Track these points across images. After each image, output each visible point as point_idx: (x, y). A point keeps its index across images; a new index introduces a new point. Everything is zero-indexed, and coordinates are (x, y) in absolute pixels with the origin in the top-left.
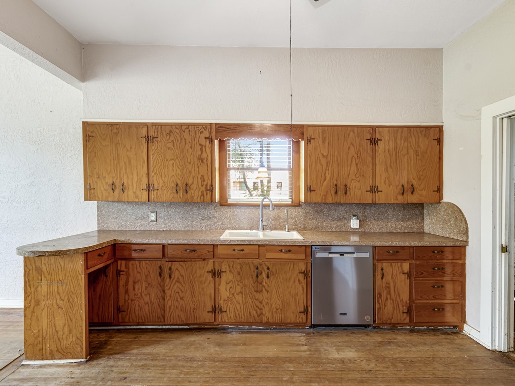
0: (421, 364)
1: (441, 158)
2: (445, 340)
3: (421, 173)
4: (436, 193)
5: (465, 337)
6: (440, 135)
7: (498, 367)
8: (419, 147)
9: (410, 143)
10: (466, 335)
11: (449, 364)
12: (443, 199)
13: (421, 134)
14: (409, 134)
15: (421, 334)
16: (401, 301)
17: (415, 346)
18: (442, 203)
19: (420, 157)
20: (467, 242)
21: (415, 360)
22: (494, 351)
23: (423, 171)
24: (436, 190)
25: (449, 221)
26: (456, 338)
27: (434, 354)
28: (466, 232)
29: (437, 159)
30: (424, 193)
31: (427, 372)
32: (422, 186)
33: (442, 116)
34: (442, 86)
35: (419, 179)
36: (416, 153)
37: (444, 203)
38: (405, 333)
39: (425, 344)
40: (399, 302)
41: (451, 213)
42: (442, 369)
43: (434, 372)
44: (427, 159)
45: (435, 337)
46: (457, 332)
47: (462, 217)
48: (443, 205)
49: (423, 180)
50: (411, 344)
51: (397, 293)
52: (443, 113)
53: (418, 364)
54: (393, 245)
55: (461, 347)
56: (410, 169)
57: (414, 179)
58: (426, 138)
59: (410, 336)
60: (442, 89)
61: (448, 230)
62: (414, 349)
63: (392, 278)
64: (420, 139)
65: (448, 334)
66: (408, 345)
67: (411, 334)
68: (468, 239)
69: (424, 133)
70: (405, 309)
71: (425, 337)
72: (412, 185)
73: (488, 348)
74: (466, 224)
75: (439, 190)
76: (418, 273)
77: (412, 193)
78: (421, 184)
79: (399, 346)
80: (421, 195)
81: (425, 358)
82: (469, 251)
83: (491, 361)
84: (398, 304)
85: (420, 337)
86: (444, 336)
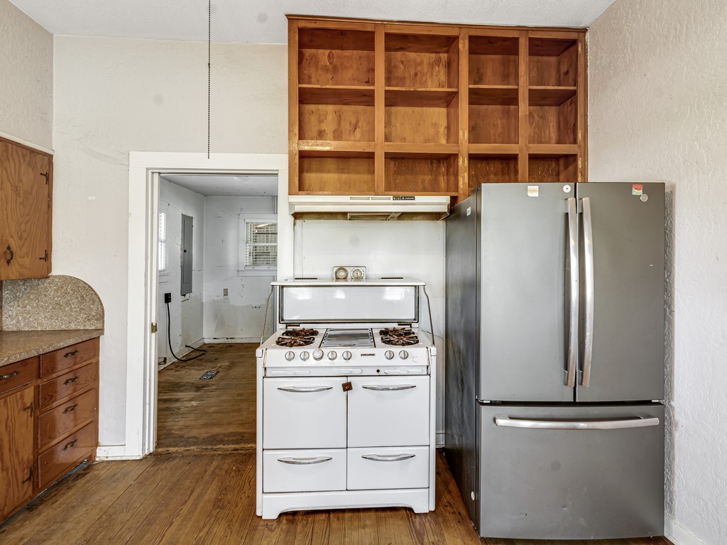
0: (103, 533)
1: (50, 206)
2: (87, 485)
3: (23, 227)
4: (43, 261)
5: (104, 464)
6: (49, 169)
7: (166, 468)
8: (20, 181)
9: (6, 170)
10: (103, 462)
11: (127, 504)
12: (51, 271)
13: (24, 160)
14: (5, 154)
15: (50, 502)
16: (20, 463)
17: (64, 520)
18: (51, 278)
19: (22, 197)
20: (102, 330)
21: (89, 536)
22: (145, 458)
23: (26, 224)
24: (44, 256)
25: (68, 303)
26: (96, 472)
27: (101, 509)
28: (101, 317)
29: (45, 207)
30: (27, 261)
31: (121, 535)
32: (24, 250)
33: (51, 140)
34: (52, 93)
35: (20, 238)
36: (16, 190)
37: (56, 277)
38: (26, 519)
39: (73, 507)
40: (17, 467)
41: (71, 292)
42: (129, 515)
43: (127, 526)
44: (32, 205)
45: (73, 490)
46: (89, 466)
47: (94, 297)
48: (53, 280)
49: (26, 239)
50: (56, 522)
51: (14, 452)
52: (53, 135)
53: (99, 537)
54: (11, 361)
55: (116, 477)
56: (5, 218)
57: (12, 237)
58: (31, 169)
59: (39, 515)
60: (52, 97)
61: (66, 318)
62: (68, 526)
63: (6, 426)
64: (23, 168)
65: (84, 475)
66: (54, 527)
67: (36, 512)
68: (103, 326)
69: (27, 159)
70: (27, 474)
71: (61, 501)
72: (9, 248)
73: (138, 458)
74: (102, 305)
75: (47, 257)
76: (46, 399)
77: (8, 262)
78: (23, 245)
79: (44, 541)
80: (22, 266)
81: (98, 523)
82: (104, 342)
83: (155, 468)
84: (16, 471)
85: (55, 506)
86: (82, 481)
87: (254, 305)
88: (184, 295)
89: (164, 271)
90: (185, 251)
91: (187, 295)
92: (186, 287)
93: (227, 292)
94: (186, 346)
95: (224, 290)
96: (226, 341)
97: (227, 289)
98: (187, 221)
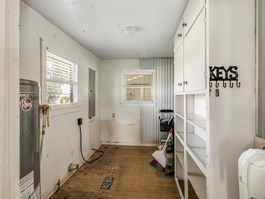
87: (130, 123)
88: (91, 118)
89: (77, 104)
90: (91, 91)
91: (93, 118)
92: (92, 114)
93: (114, 115)
94: (92, 149)
95: (113, 114)
96: (114, 144)
97: (114, 114)
98: (92, 73)
